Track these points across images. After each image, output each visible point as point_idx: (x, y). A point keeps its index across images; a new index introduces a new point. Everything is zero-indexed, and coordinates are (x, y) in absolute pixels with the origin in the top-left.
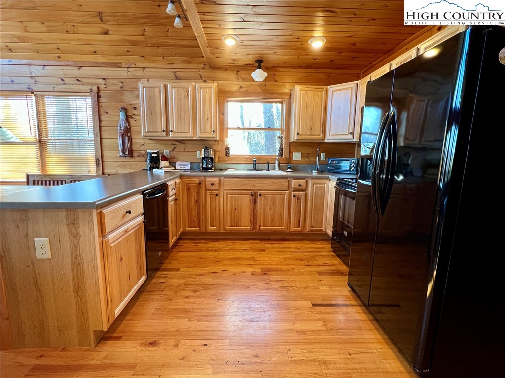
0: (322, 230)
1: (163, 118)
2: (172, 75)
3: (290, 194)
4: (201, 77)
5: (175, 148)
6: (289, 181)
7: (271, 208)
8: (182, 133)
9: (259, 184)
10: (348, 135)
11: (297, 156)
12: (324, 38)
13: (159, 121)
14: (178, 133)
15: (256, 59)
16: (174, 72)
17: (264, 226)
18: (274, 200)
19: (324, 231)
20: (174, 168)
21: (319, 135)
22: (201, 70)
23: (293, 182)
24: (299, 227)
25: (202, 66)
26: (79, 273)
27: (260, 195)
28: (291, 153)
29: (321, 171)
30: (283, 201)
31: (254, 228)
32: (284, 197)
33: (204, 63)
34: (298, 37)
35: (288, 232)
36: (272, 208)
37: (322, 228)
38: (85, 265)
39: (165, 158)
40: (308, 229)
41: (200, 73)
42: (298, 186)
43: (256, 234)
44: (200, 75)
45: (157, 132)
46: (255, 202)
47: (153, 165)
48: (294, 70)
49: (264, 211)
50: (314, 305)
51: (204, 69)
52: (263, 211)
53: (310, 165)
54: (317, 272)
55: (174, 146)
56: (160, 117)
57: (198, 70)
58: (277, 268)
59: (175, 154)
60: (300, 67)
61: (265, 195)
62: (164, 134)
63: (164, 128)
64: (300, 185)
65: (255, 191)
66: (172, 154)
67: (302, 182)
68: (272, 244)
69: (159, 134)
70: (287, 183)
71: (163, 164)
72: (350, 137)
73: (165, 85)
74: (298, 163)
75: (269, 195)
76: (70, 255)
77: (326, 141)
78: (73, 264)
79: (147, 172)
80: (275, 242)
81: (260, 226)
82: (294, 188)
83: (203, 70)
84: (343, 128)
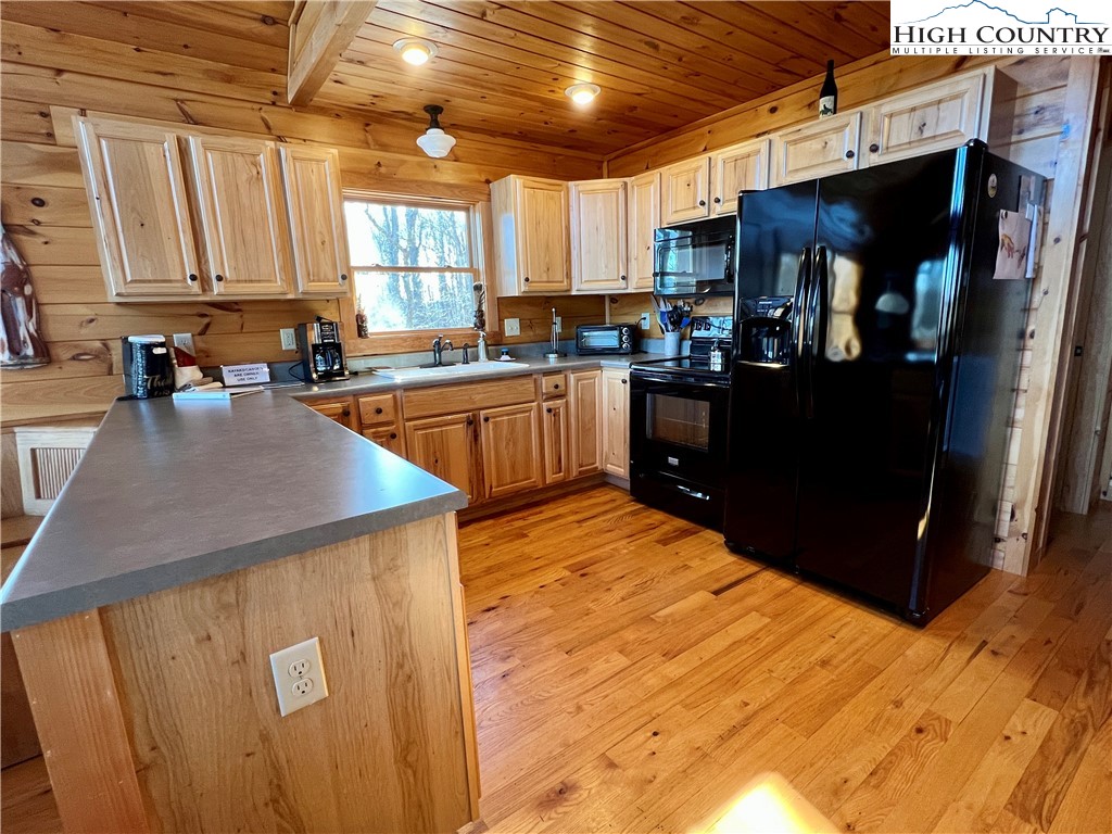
0: (597, 468)
1: (186, 240)
2: (173, 107)
3: (539, 408)
4: (269, 128)
5: (208, 325)
6: (535, 379)
7: (508, 444)
8: (251, 281)
9: (481, 396)
10: (617, 280)
11: (512, 327)
12: (599, 89)
13: (170, 246)
14: (238, 281)
15: (429, 103)
16: (176, 100)
17: (498, 487)
18: (512, 424)
19: (599, 468)
20: (220, 384)
21: (562, 282)
22: (265, 107)
23: (544, 381)
24: (560, 472)
25: (270, 95)
26: (410, 701)
27: (486, 420)
28: (501, 321)
29: (563, 355)
30: (530, 424)
31: (480, 494)
32: (529, 417)
33: (274, 89)
34: (556, 77)
35: (541, 486)
36: (511, 443)
37: (597, 464)
38: (426, 673)
39: (186, 359)
40: (574, 473)
41: (264, 115)
42: (552, 389)
43: (483, 506)
44: (263, 119)
45: (170, 281)
46: (476, 436)
47: (160, 380)
48: (491, 139)
49: (497, 452)
50: (717, 593)
51: (274, 104)
52: (493, 453)
53: (539, 344)
54: (658, 542)
55: (206, 320)
56: (172, 236)
57: (257, 106)
58: (590, 558)
59: (212, 342)
60: (505, 135)
61: (494, 417)
62: (195, 287)
63: (190, 269)
64: (557, 387)
65: (476, 412)
66: (201, 345)
67: (558, 379)
68: (523, 518)
69: (177, 288)
70: (533, 385)
71: (186, 374)
72: (622, 283)
73: (179, 140)
74: (517, 341)
75: (503, 416)
76: (383, 663)
77: (574, 293)
78: (391, 686)
79: (138, 408)
80: (528, 513)
81: (491, 488)
82: (546, 394)
83: (273, 108)
84: (606, 267)
